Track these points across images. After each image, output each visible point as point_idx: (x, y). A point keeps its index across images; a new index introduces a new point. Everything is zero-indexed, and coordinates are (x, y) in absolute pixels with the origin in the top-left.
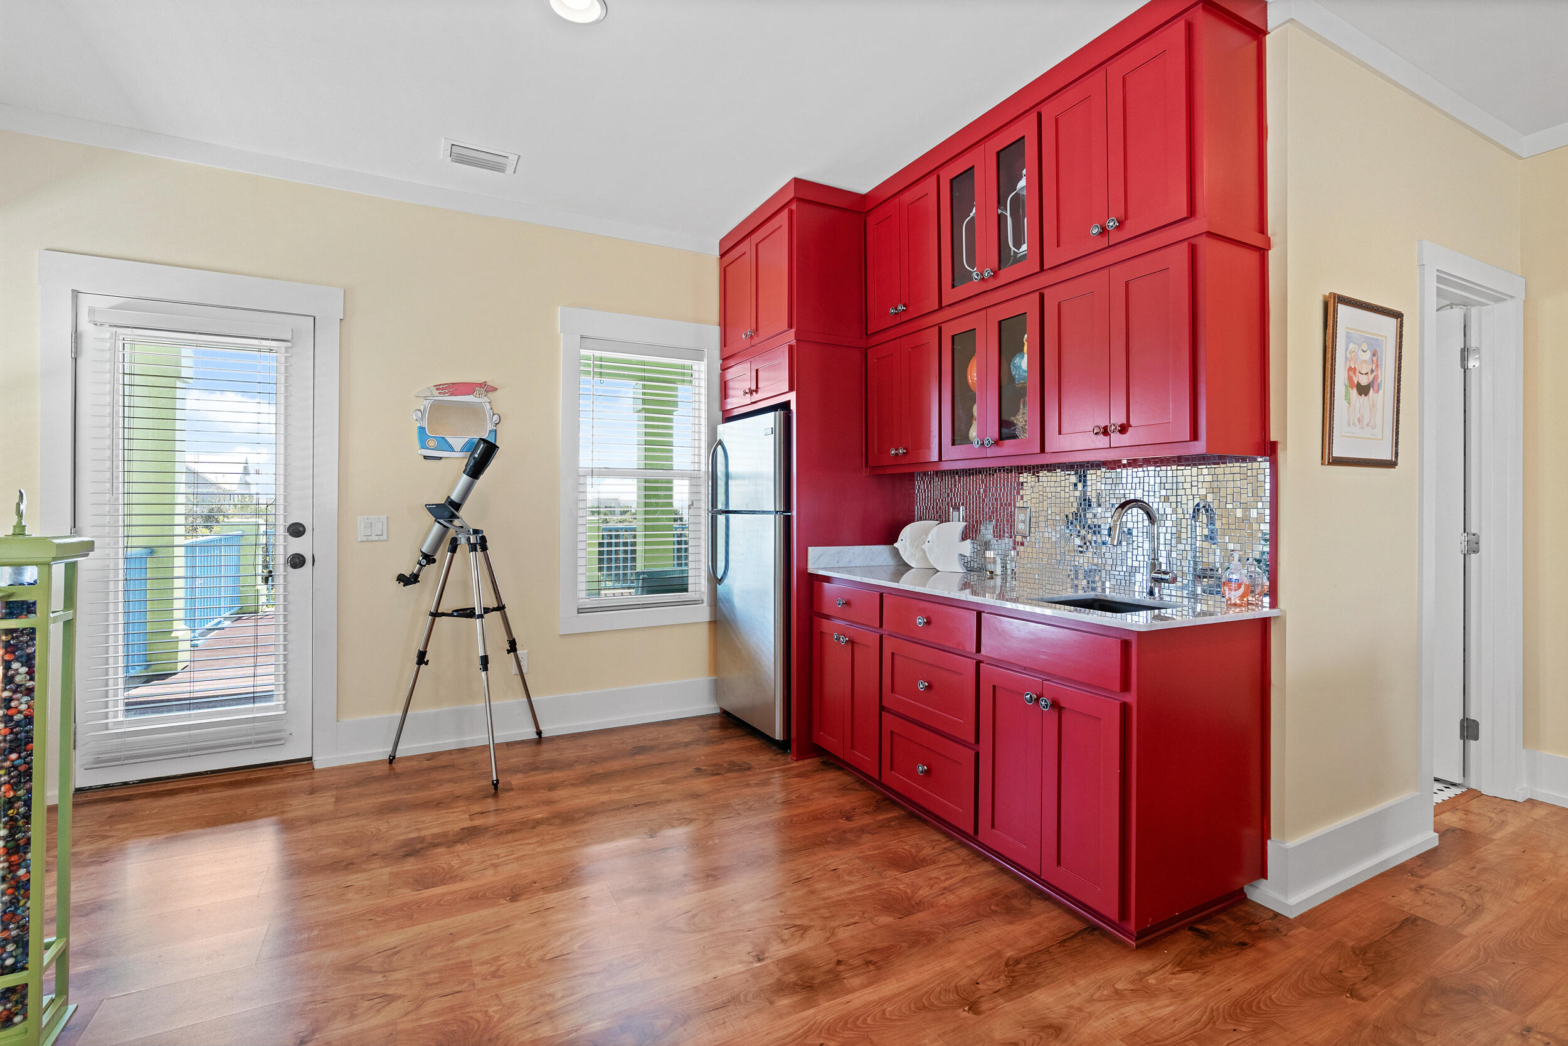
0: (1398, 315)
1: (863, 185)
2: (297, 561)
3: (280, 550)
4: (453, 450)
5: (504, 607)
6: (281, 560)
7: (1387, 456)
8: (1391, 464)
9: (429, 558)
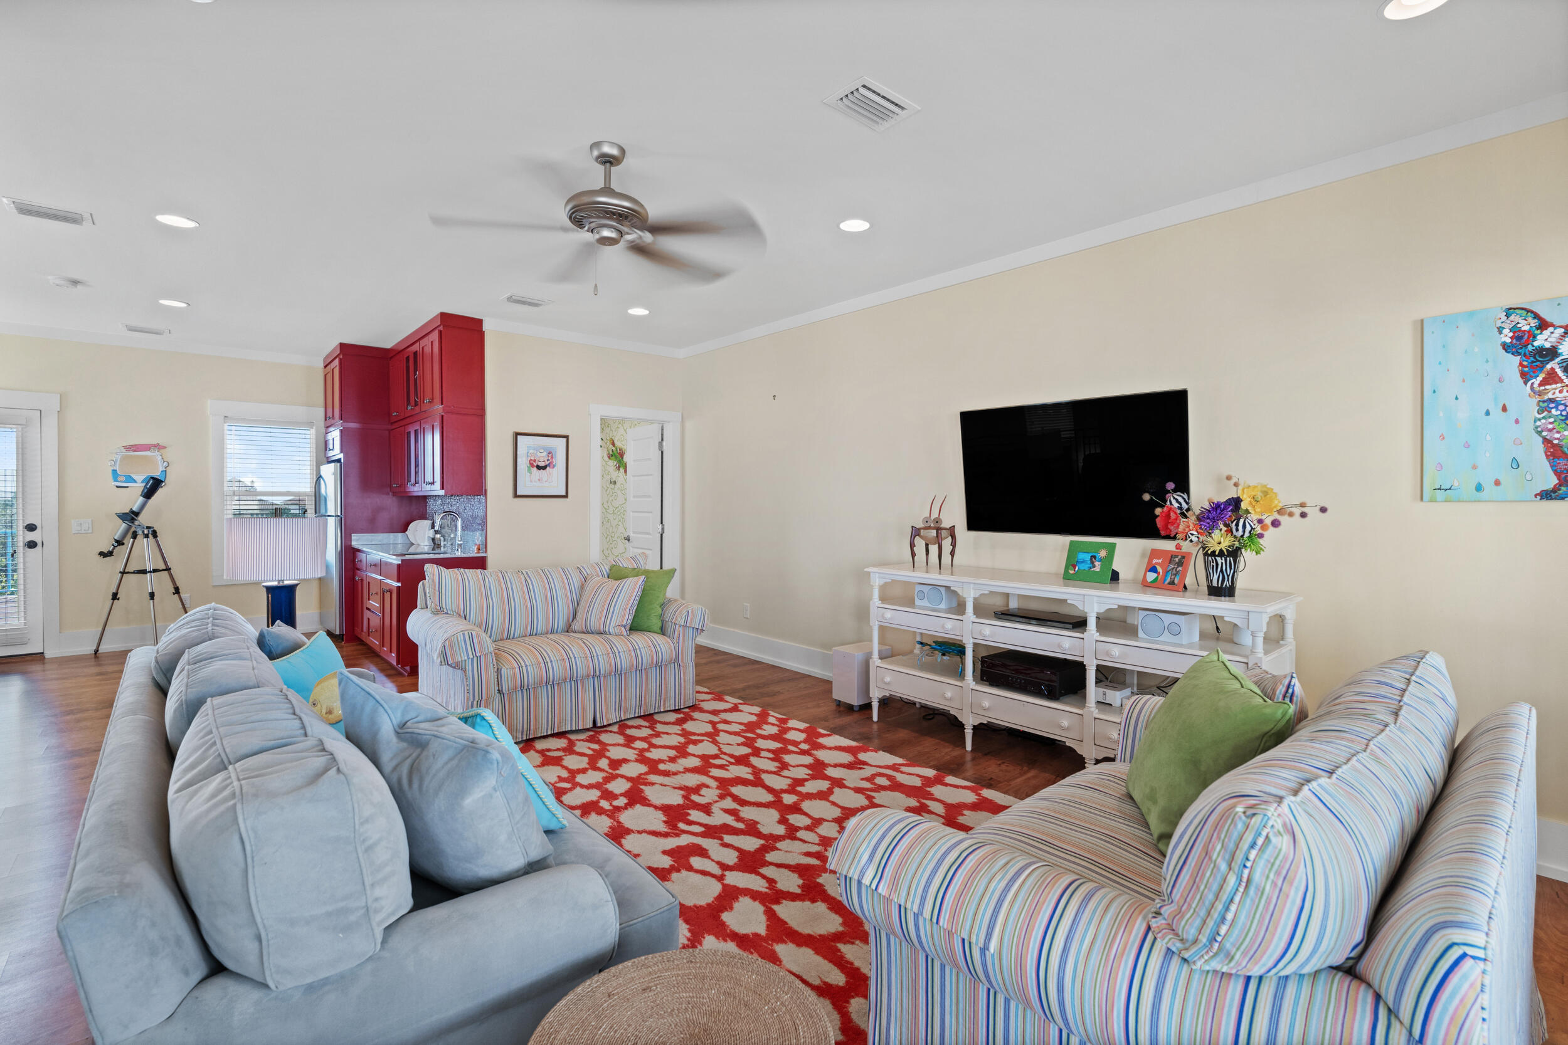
0: (567, 437)
1: (388, 345)
2: (32, 545)
3: (21, 539)
4: (135, 482)
5: (170, 569)
6: (21, 544)
7: (564, 494)
8: (566, 496)
9: (120, 543)
